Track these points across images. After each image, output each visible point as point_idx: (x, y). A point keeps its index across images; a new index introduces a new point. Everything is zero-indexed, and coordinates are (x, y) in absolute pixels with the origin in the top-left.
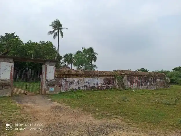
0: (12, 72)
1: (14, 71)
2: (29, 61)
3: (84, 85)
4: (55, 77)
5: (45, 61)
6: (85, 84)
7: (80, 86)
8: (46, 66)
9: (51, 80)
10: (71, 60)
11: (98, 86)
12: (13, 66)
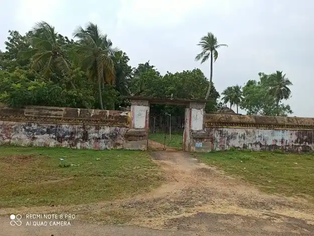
0: (148, 119)
1: (150, 118)
2: (168, 103)
3: (254, 142)
4: (204, 127)
5: (189, 102)
6: (258, 139)
7: (246, 142)
8: (191, 110)
9: (198, 131)
10: (236, 97)
11: (284, 144)
12: (149, 111)
